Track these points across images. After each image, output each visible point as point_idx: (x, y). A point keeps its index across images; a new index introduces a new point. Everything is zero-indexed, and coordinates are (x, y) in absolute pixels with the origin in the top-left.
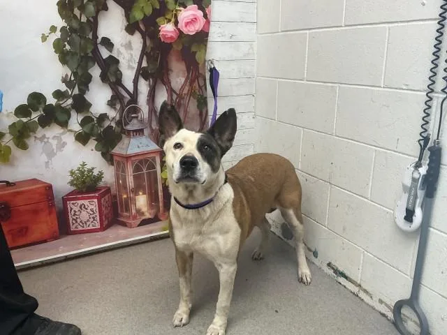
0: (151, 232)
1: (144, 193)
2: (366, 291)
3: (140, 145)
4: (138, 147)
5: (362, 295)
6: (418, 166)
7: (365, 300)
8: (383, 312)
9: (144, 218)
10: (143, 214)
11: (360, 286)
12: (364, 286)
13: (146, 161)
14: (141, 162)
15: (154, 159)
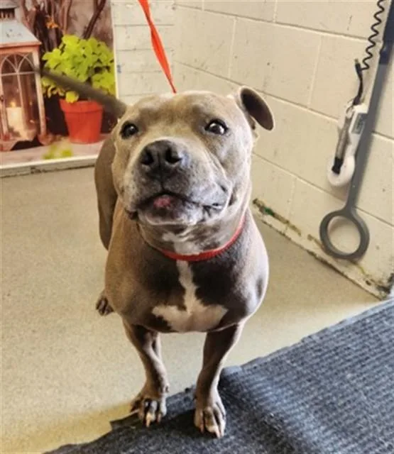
0: (30, 159)
1: (18, 105)
2: (294, 228)
3: (10, 34)
4: (8, 35)
5: (290, 233)
6: (357, 101)
7: (293, 239)
8: (312, 249)
9: (18, 139)
10: (17, 134)
11: (287, 222)
12: (293, 222)
13: (20, 57)
14: (11, 58)
15: (30, 56)
